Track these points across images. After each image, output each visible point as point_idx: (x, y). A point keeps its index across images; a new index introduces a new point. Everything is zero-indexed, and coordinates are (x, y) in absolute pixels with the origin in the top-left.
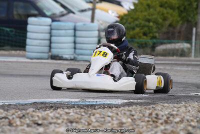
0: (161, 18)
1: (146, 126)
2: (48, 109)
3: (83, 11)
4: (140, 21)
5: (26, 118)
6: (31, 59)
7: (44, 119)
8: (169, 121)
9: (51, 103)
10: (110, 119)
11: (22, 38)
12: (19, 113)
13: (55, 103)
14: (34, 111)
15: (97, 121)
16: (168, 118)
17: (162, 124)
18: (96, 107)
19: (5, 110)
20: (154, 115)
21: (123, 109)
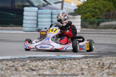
0: (103, 7)
1: (97, 70)
2: (38, 61)
3: (56, 3)
4: (90, 8)
5: (25, 66)
6: (26, 32)
7: (36, 67)
8: (110, 67)
9: (39, 57)
10: (75, 66)
11: (20, 19)
12: (21, 63)
13: (42, 57)
14: (30, 62)
15: (67, 68)
16: (110, 65)
17: (106, 69)
18: (66, 59)
19: (12, 62)
20: (101, 64)
21: (82, 61)
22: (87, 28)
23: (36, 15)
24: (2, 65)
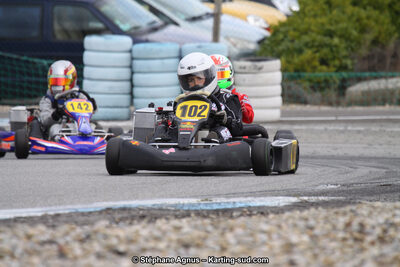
0: (356, 29)
1: (341, 249)
2: (135, 222)
3: (194, 19)
5: (92, 241)
7: (130, 241)
8: (387, 239)
9: (140, 210)
10: (264, 237)
12: (79, 230)
13: (149, 209)
14: (107, 227)
15: (239, 243)
16: (385, 231)
17: (373, 243)
18: (235, 214)
19: (48, 227)
20: (355, 226)
21: (290, 217)
22: (305, 103)
23: (128, 64)
24: (11, 238)
